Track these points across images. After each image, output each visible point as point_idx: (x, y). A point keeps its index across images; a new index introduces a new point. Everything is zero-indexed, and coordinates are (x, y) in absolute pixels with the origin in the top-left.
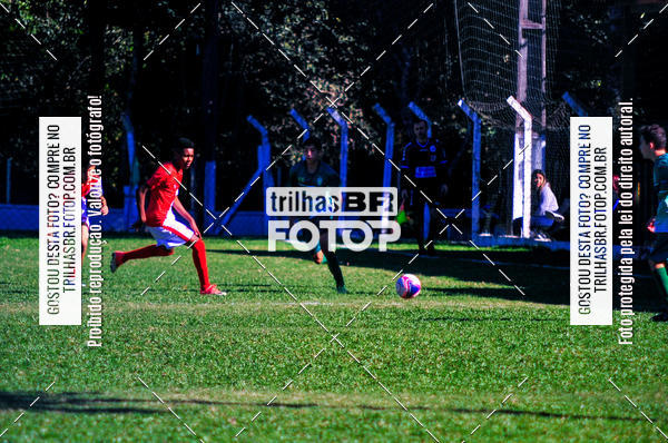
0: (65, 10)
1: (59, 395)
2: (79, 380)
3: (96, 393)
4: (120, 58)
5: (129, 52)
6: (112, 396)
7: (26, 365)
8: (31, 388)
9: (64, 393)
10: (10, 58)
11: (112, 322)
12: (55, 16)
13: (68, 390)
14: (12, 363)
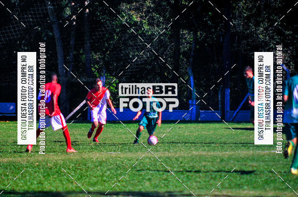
0: (163, 23)
1: (165, 193)
2: (173, 186)
3: (181, 192)
4: (187, 44)
5: (191, 41)
6: (188, 193)
7: (149, 179)
8: (152, 190)
9: (167, 192)
10: (139, 45)
11: (186, 160)
12: (158, 26)
13: (168, 190)
14: (144, 179)
